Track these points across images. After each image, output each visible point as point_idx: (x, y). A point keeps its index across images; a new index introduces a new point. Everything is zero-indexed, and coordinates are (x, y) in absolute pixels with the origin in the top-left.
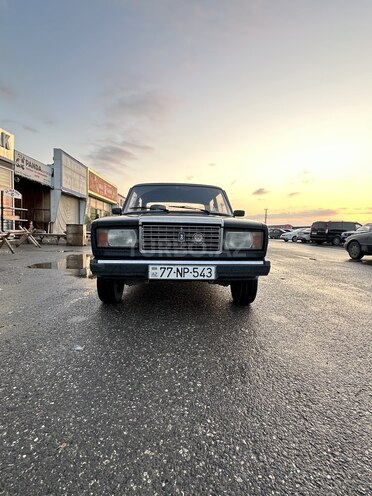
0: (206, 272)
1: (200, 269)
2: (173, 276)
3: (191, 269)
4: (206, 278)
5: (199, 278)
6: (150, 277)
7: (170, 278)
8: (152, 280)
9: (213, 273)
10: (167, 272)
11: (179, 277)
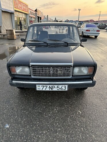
0: (63, 88)
1: (60, 86)
2: (48, 89)
3: (56, 86)
4: (63, 90)
5: (60, 90)
6: (37, 90)
7: (46, 90)
8: (38, 91)
9: (67, 88)
10: (45, 88)
11: (51, 90)
